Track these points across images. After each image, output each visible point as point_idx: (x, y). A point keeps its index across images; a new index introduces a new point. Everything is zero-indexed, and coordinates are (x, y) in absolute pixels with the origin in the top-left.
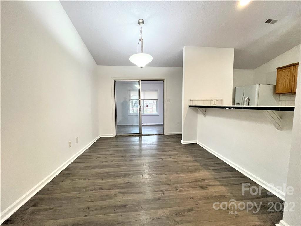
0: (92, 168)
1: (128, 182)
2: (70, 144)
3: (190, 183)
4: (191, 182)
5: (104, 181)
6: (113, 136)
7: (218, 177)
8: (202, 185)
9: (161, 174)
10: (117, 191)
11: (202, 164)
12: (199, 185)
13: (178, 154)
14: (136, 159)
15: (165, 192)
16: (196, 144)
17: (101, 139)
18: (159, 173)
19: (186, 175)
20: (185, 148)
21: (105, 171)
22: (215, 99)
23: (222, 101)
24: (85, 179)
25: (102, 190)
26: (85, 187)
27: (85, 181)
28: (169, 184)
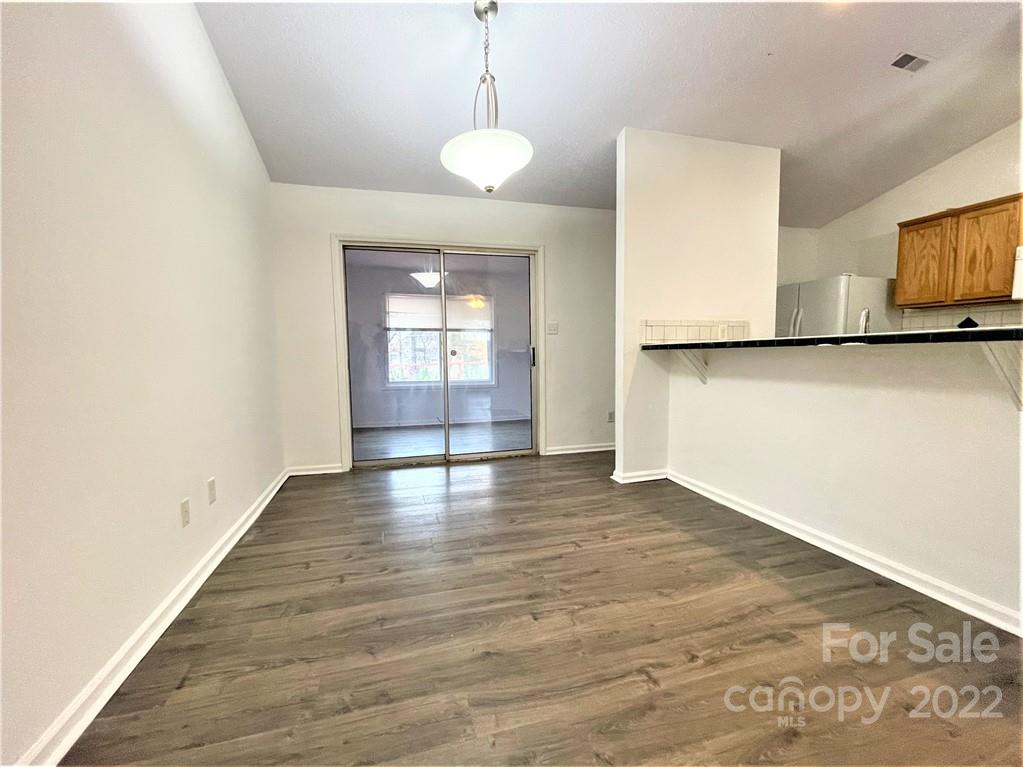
0: (304, 610)
1: (488, 654)
2: (185, 510)
3: (727, 624)
4: (726, 621)
5: (382, 659)
6: (340, 471)
7: (805, 591)
8: (773, 628)
9: (604, 603)
10: (462, 697)
11: (726, 549)
12: (759, 630)
13: (624, 520)
14: (476, 554)
15: (656, 674)
16: (666, 482)
17: (293, 483)
18: (593, 598)
19: (694, 597)
20: (636, 497)
21: (369, 615)
22: (724, 322)
23: (745, 325)
24: (290, 662)
25: (392, 701)
26: (306, 702)
27: (298, 670)
28: (655, 641)
